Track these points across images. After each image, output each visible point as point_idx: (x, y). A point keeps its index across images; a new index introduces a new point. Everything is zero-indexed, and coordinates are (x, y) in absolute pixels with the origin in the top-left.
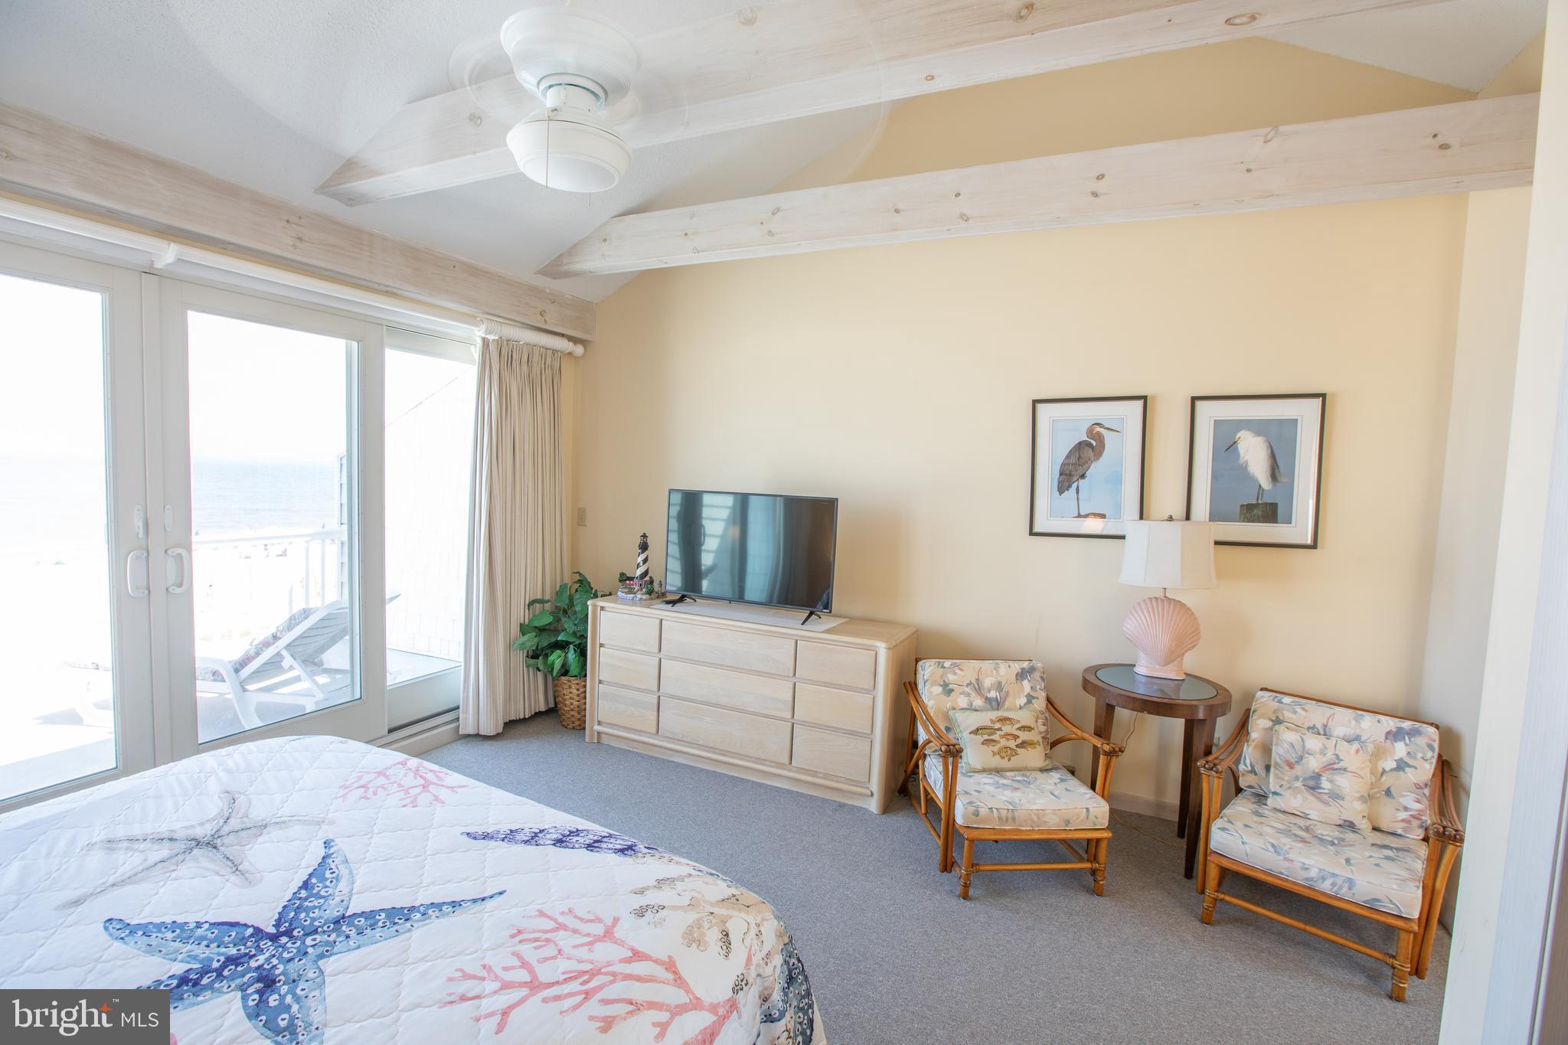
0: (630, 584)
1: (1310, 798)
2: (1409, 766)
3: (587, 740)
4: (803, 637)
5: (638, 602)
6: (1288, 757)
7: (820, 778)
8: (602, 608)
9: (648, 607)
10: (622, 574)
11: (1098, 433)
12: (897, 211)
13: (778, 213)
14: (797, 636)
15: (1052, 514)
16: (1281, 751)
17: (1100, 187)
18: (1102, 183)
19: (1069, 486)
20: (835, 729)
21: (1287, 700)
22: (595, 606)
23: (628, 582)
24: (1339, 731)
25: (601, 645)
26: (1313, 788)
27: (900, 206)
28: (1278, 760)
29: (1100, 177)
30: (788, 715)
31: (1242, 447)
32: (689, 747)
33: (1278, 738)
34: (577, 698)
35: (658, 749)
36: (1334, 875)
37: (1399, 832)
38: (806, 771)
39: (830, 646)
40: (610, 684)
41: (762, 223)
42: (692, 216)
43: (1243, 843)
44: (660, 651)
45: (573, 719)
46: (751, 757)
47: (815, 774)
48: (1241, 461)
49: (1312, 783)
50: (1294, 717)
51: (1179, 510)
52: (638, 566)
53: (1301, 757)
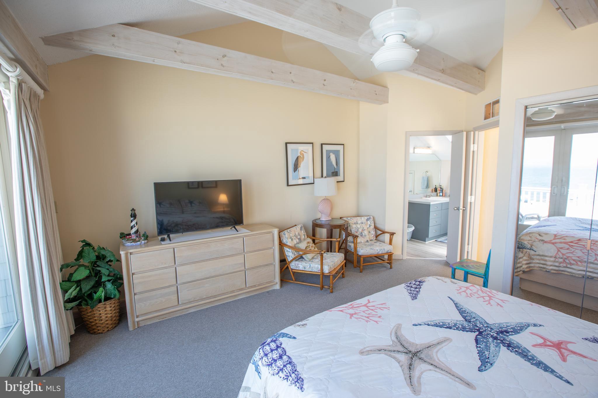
0: (129, 238)
1: (362, 238)
2: (371, 225)
3: (131, 329)
4: (245, 236)
5: (143, 246)
6: (356, 231)
7: (257, 287)
8: (131, 254)
9: (147, 246)
10: (122, 234)
11: (303, 153)
12: (272, 72)
13: (225, 57)
14: (243, 236)
15: (293, 179)
16: (354, 230)
17: (325, 83)
18: (326, 82)
19: (297, 170)
20: (260, 266)
21: (349, 218)
22: (126, 254)
23: (128, 237)
24: (359, 222)
25: (133, 274)
26: (362, 236)
27: (273, 71)
28: (354, 232)
29: (325, 80)
30: (243, 268)
31: (331, 157)
32: (197, 302)
33: (352, 227)
34: (110, 312)
35: (178, 312)
36: (382, 249)
37: (373, 239)
38: (252, 287)
39: (257, 236)
40: (141, 293)
41: (218, 59)
42: (179, 43)
43: (367, 250)
44: (175, 263)
45: (107, 326)
46: (228, 292)
47: (255, 286)
48: (331, 161)
49: (361, 235)
50: (351, 222)
51: (320, 175)
52: (132, 228)
53: (358, 230)
